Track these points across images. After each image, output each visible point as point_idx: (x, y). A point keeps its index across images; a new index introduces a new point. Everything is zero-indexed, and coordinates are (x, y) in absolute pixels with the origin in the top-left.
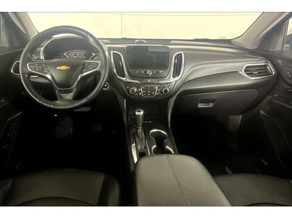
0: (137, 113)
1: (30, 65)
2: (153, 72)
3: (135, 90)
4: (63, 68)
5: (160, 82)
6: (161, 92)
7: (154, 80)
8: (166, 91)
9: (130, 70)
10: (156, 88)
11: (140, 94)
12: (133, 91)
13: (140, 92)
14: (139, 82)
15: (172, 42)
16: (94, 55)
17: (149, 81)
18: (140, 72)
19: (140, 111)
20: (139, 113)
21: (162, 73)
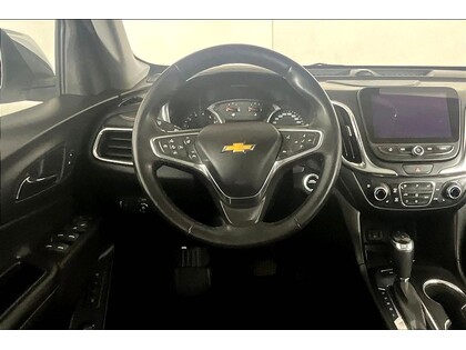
0: (398, 246)
1: (156, 142)
2: (426, 149)
3: (387, 190)
4: (238, 148)
5: (442, 172)
6: (444, 194)
7: (427, 168)
8: (456, 192)
9: (373, 145)
10: (432, 186)
11: (397, 200)
12: (381, 194)
13: (397, 195)
14: (394, 172)
15: (432, 74)
16: (277, 108)
17: (418, 170)
18: (397, 151)
19: (406, 243)
20: (404, 246)
21: (445, 151)
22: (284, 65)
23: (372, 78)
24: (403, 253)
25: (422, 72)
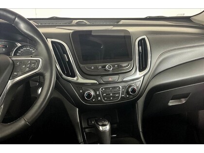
0: (101, 128)
2: (114, 66)
3: (92, 93)
5: (125, 79)
6: (128, 92)
7: (115, 78)
8: (134, 91)
9: (81, 66)
10: (119, 88)
11: (99, 98)
12: (89, 95)
13: (99, 95)
14: (96, 82)
15: (122, 22)
16: (19, 45)
17: (110, 79)
18: (96, 68)
19: (105, 125)
20: (104, 127)
21: (125, 67)
22: (12, 17)
23: (85, 25)
24: (104, 132)
25: (116, 21)
